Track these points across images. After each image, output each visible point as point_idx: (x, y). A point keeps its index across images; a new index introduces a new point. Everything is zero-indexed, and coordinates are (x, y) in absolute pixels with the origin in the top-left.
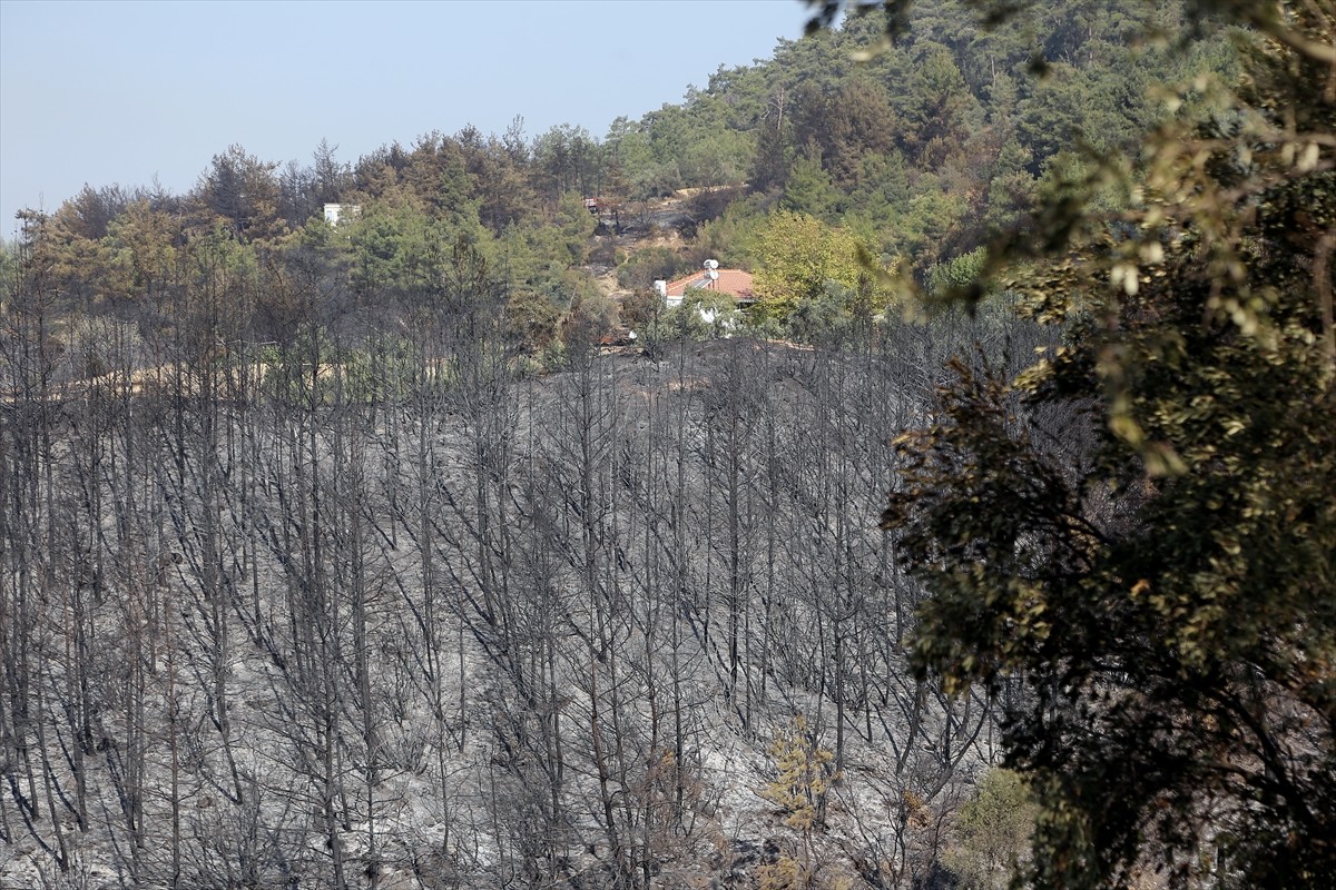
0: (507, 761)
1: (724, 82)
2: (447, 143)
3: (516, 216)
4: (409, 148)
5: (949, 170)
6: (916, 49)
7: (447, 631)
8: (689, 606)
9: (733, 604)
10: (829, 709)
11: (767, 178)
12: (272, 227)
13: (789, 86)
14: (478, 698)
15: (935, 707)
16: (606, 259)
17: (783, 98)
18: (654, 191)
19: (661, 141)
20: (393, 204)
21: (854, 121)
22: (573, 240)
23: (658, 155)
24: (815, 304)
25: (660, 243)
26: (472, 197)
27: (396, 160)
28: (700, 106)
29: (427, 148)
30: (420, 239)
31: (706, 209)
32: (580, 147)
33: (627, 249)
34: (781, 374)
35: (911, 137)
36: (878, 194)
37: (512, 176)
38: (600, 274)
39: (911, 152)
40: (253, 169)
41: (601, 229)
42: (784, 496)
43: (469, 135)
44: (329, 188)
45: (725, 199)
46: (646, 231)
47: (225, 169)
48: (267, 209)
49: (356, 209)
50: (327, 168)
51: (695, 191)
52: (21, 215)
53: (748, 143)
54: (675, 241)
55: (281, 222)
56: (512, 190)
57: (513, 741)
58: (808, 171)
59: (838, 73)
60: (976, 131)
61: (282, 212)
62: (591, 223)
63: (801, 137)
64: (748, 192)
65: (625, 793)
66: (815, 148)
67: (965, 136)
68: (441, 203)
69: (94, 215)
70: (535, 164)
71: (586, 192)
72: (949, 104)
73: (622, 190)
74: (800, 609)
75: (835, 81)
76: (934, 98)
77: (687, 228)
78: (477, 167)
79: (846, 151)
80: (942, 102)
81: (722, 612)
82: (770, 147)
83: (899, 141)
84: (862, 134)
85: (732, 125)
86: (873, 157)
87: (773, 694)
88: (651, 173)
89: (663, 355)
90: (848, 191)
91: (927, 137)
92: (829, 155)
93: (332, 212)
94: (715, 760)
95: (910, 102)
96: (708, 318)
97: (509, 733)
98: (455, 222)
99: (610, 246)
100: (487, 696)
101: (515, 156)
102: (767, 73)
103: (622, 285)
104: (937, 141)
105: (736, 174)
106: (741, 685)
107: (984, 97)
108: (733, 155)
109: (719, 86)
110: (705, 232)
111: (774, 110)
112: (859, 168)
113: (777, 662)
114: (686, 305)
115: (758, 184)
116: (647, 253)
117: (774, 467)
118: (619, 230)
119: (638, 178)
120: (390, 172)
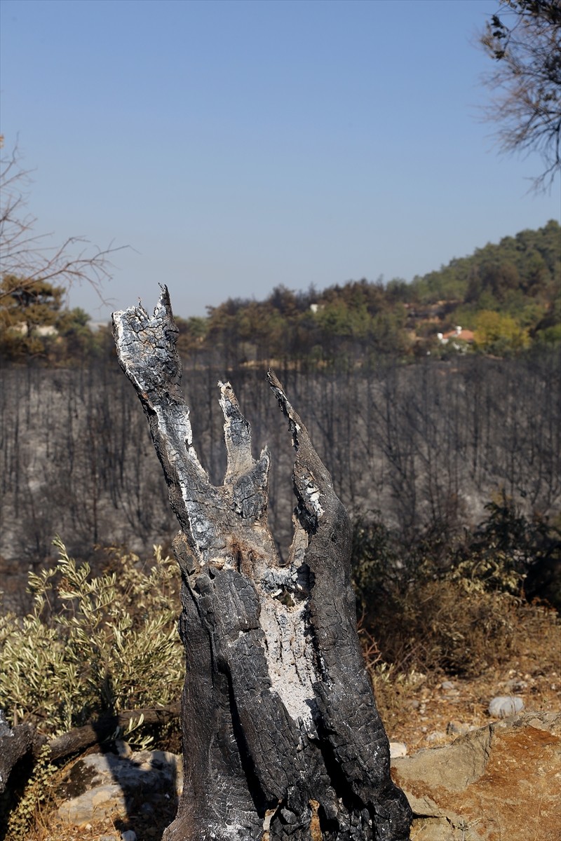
0: (396, 495)
1: (456, 263)
2: (356, 284)
3: (380, 310)
4: (342, 285)
5: (539, 297)
6: (527, 252)
7: (376, 451)
8: (459, 446)
9: (475, 445)
10: (509, 484)
11: (472, 297)
12: (294, 312)
13: (479, 265)
14: (386, 474)
15: (545, 484)
16: (411, 326)
17: (477, 269)
18: (429, 302)
19: (432, 284)
20: (336, 305)
21: (504, 278)
22: (400, 319)
23: (431, 289)
24: (497, 343)
25: (431, 321)
26: (364, 303)
27: (337, 289)
28: (446, 272)
29: (348, 286)
30: (345, 318)
31: (448, 309)
32: (403, 286)
33: (420, 323)
34: (491, 367)
35: (525, 284)
36: (512, 305)
37: (379, 296)
38: (410, 332)
39: (525, 290)
40: (287, 292)
41: (410, 316)
42: (492, 410)
43: (363, 281)
44: (313, 299)
45: (455, 306)
46: (426, 316)
47: (277, 292)
48: (291, 306)
49: (323, 307)
50: (312, 292)
51: (445, 302)
52: (207, 307)
53: (464, 285)
54: (436, 321)
55: (297, 311)
56: (378, 301)
57: (398, 489)
58: (487, 295)
59: (497, 260)
60: (550, 283)
61: (297, 307)
62: (406, 313)
63: (484, 284)
64: (464, 303)
65: (439, 507)
66: (489, 287)
67: (545, 284)
68: (353, 305)
69: (232, 308)
70: (387, 292)
71: (405, 302)
72: (540, 272)
73: (418, 302)
74: (499, 450)
75: (496, 263)
76: (534, 270)
77: (441, 316)
78: (366, 292)
79: (501, 289)
80: (537, 271)
81: (471, 449)
82: (473, 286)
83: (521, 286)
84: (508, 283)
85: (458, 278)
86: (511, 291)
87: (488, 477)
88: (428, 296)
89: (448, 359)
90: (502, 303)
91: (531, 283)
92: (495, 291)
93: (314, 308)
94: (468, 498)
95: (526, 271)
96: (457, 347)
97: (397, 486)
98: (358, 312)
99: (413, 322)
100: (389, 474)
101: (380, 288)
102: (471, 260)
103: (417, 335)
104: (535, 286)
105: (460, 297)
106: (477, 474)
107: (552, 270)
108: (459, 289)
109: (454, 264)
110: (448, 317)
111: (473, 273)
112: (505, 295)
113: (490, 467)
114: (450, 343)
115: (468, 300)
116: (427, 324)
117: (489, 400)
118: (416, 316)
119: (423, 297)
120: (335, 294)
